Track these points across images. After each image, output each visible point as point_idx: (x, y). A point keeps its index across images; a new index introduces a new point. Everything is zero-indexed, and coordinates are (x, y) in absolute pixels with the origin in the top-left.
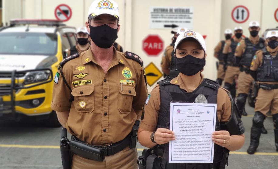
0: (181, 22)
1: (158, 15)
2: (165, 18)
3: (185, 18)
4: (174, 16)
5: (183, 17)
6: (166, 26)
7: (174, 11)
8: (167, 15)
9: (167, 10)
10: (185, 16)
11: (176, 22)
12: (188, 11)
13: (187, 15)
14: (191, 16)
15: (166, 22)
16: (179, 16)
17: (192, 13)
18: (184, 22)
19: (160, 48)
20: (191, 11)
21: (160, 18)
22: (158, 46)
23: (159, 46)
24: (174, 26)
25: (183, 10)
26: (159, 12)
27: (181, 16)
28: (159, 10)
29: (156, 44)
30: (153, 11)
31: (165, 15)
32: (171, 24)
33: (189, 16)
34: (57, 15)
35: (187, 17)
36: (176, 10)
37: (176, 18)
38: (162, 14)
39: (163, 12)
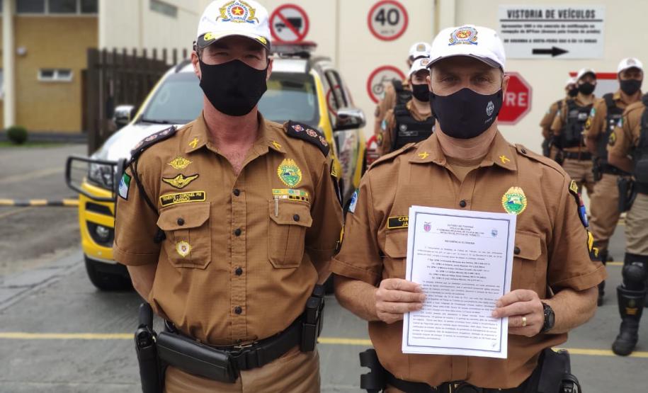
0: (574, 41)
1: (520, 26)
2: (537, 32)
3: (582, 32)
4: (557, 26)
5: (579, 29)
6: (536, 52)
7: (556, 16)
8: (540, 26)
9: (540, 14)
10: (586, 26)
11: (562, 41)
12: (590, 14)
13: (589, 24)
14: (598, 26)
15: (536, 41)
16: (569, 26)
17: (600, 21)
18: (581, 41)
19: (520, 104)
20: (597, 17)
21: (522, 32)
22: (516, 101)
23: (521, 99)
24: (556, 52)
25: (579, 13)
26: (520, 18)
27: (576, 26)
28: (520, 14)
29: (513, 94)
30: (506, 17)
31: (534, 26)
32: (549, 46)
33: (593, 26)
34: (276, 30)
35: (589, 29)
36: (562, 13)
37: (562, 32)
38: (528, 23)
39: (530, 18)
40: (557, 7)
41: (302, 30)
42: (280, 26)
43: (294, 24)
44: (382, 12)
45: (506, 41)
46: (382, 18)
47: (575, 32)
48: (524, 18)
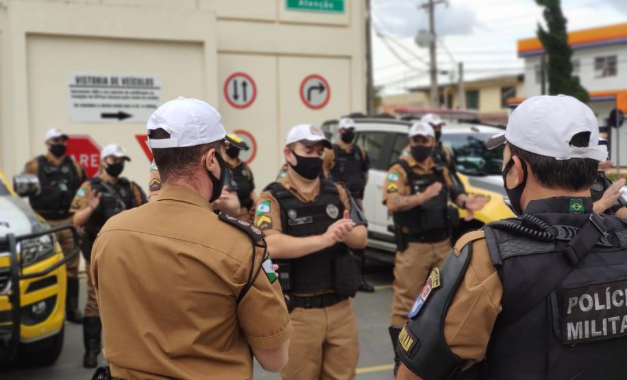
0: (137, 106)
1: (88, 92)
2: (104, 97)
3: (144, 98)
4: (121, 92)
5: (141, 96)
6: (105, 116)
7: (120, 83)
8: (106, 92)
9: (106, 81)
10: (145, 93)
11: (127, 106)
12: (149, 82)
13: (149, 91)
14: (157, 93)
15: (104, 106)
16: (133, 93)
17: (158, 88)
18: (143, 106)
19: (93, 165)
20: (156, 84)
21: (91, 97)
22: (89, 162)
23: (93, 161)
24: (122, 116)
25: (140, 81)
26: (88, 84)
27: (137, 93)
28: (87, 80)
29: (86, 156)
30: (74, 82)
31: (101, 92)
32: (115, 111)
33: (152, 93)
35: (149, 95)
36: (125, 81)
37: (126, 98)
38: (95, 89)
39: (97, 84)
40: (121, 74)
45: (76, 105)
47: (138, 98)
48: (91, 84)
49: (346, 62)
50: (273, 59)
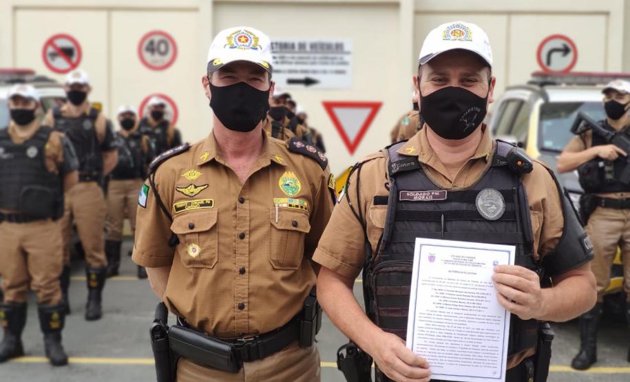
2: (291, 63)
3: (333, 63)
4: (308, 58)
5: (329, 61)
6: (291, 82)
7: (308, 48)
8: (293, 58)
9: (293, 46)
10: (335, 58)
11: (315, 72)
12: (339, 47)
13: (338, 56)
14: (347, 58)
15: (291, 71)
16: (322, 58)
17: (348, 53)
18: (331, 72)
20: (347, 48)
21: (277, 63)
24: (308, 82)
25: (329, 46)
27: (326, 58)
31: (288, 58)
32: (301, 76)
33: (341, 58)
34: (49, 59)
35: (339, 60)
36: (313, 46)
37: (313, 63)
38: (282, 55)
39: (284, 50)
40: (309, 39)
41: (74, 59)
42: (53, 55)
43: (67, 53)
44: (152, 43)
46: (152, 48)
47: (326, 63)
48: (278, 50)
49: (602, 19)
50: (504, 18)
